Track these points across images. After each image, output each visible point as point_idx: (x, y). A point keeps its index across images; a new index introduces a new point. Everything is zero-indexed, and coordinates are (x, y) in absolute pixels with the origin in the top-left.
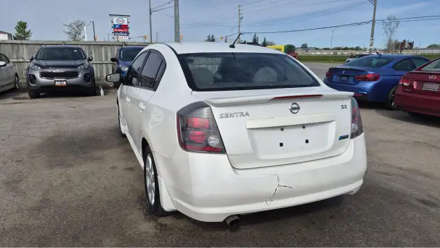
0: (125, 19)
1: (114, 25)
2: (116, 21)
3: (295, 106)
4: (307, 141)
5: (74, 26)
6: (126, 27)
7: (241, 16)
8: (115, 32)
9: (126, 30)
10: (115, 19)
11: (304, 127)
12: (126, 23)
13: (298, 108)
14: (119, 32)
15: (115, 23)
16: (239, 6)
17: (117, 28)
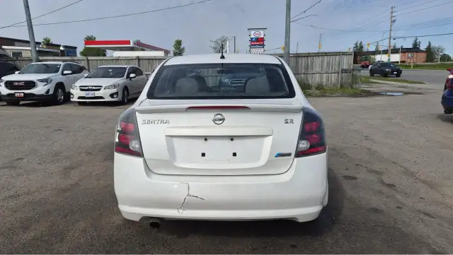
0: (262, 32)
1: (252, 38)
2: (253, 34)
3: (219, 117)
4: (235, 154)
5: (219, 42)
6: (262, 40)
7: (393, 19)
8: (252, 45)
9: (261, 43)
10: (252, 32)
11: (232, 140)
12: (262, 36)
13: (224, 119)
14: (255, 45)
15: (252, 36)
16: (392, 8)
17: (254, 42)
